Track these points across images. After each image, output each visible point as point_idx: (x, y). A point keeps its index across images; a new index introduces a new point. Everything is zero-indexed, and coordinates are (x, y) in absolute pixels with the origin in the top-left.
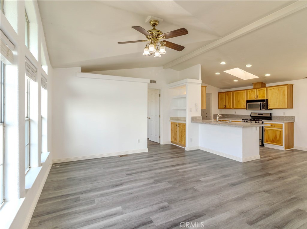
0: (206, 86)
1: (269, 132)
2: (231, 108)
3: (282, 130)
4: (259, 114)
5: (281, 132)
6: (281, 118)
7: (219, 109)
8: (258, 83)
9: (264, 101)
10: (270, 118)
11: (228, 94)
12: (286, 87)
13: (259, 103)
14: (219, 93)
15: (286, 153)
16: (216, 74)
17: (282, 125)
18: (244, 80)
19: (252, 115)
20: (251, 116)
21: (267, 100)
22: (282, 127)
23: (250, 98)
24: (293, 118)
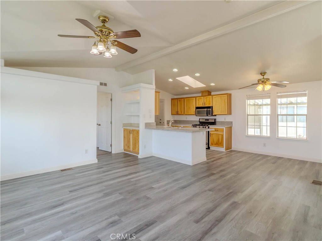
0: (160, 92)
1: (214, 135)
2: (183, 114)
3: (223, 134)
4: (206, 120)
5: (222, 135)
6: (223, 123)
7: (172, 115)
8: (205, 91)
9: (209, 107)
10: (214, 123)
11: (180, 100)
12: (226, 95)
13: (206, 109)
14: (172, 99)
15: (226, 154)
16: (169, 80)
17: (223, 129)
18: (194, 87)
19: (200, 121)
21: (212, 107)
22: (223, 131)
23: (199, 105)
24: (231, 123)
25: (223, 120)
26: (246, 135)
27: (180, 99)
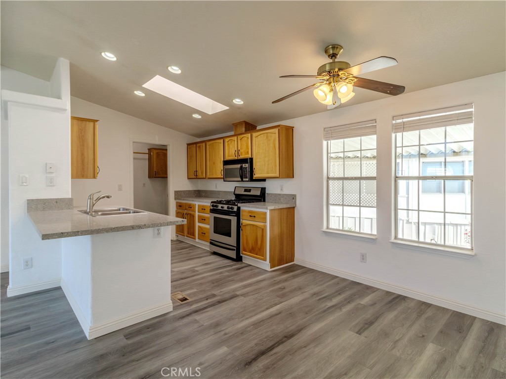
0: (97, 121)
1: (248, 228)
2: (204, 177)
3: (265, 226)
4: (246, 190)
5: (263, 229)
6: (278, 198)
7: (188, 179)
8: (240, 123)
9: (244, 161)
10: (261, 197)
11: (200, 147)
12: (276, 130)
13: (239, 166)
14: (188, 145)
15: (273, 277)
16: (135, 92)
17: (266, 213)
18: (210, 113)
19: (237, 192)
20: (234, 194)
21: (251, 159)
22: (265, 218)
23: (229, 156)
24: (294, 197)
25: (278, 192)
26: (325, 228)
27: (199, 145)
